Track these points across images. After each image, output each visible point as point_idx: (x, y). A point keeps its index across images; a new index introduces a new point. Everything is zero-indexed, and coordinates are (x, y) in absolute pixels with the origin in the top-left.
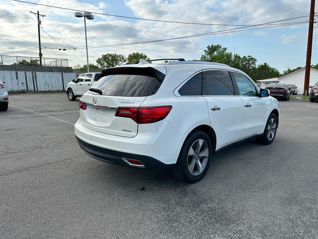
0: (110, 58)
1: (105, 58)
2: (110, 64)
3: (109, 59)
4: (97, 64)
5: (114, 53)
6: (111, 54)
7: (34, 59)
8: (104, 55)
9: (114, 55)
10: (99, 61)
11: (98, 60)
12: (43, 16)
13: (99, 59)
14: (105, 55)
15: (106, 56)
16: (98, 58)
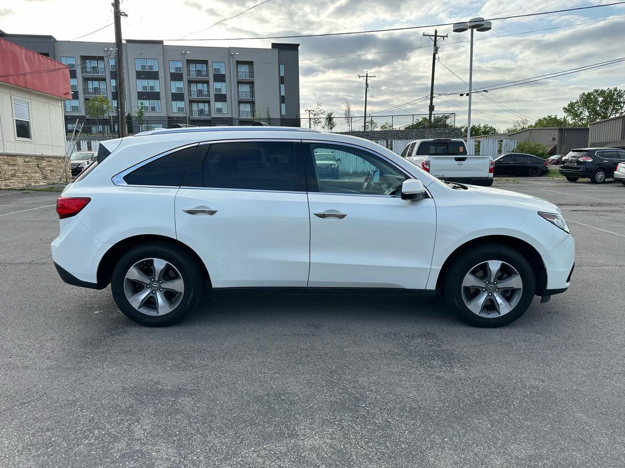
0: (600, 99)
1: (588, 100)
2: (597, 114)
3: (596, 101)
4: (566, 115)
5: (612, 88)
6: (605, 88)
7: (440, 116)
8: (586, 93)
9: (610, 91)
10: (570, 109)
11: (569, 105)
12: (444, 37)
13: (572, 105)
14: (588, 93)
15: (589, 95)
16: (569, 103)
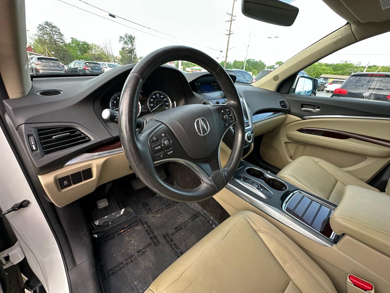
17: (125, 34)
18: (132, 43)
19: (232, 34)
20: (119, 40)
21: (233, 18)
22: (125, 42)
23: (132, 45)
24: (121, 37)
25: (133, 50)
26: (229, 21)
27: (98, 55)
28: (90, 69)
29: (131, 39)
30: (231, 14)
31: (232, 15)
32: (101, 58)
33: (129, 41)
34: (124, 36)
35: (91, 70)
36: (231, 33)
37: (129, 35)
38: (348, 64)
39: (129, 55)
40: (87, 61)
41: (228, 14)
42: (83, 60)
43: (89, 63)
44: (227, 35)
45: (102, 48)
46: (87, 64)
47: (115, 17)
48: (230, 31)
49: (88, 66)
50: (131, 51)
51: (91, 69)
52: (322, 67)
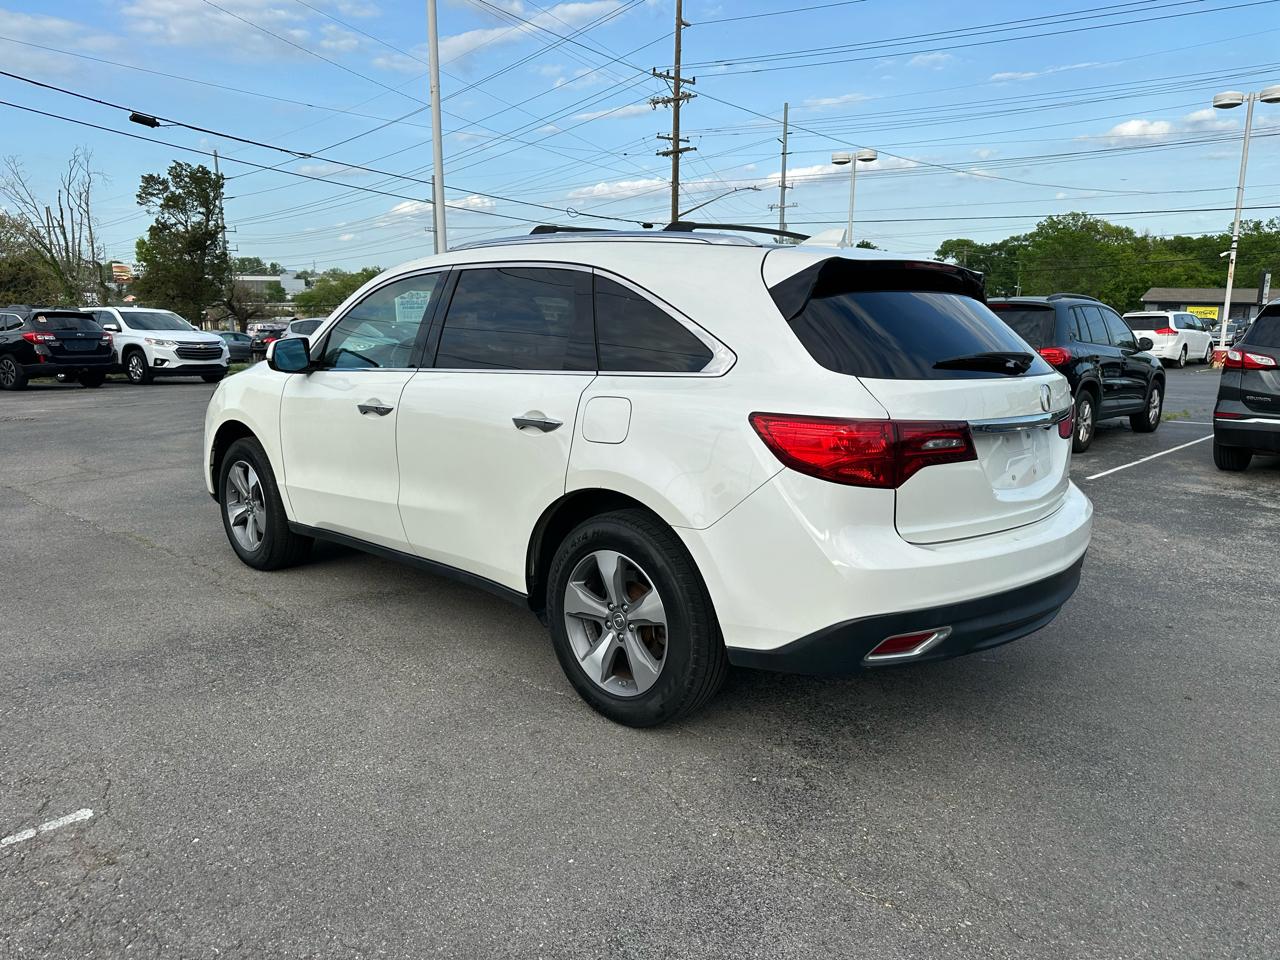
17: (174, 164)
18: (206, 202)
19: (687, 149)
20: (138, 191)
21: (685, 88)
22: (167, 199)
23: (208, 214)
24: (150, 180)
25: (212, 236)
26: (669, 101)
27: (10, 265)
28: (52, 338)
29: (204, 187)
30: (672, 74)
31: (677, 79)
32: (28, 281)
33: (190, 193)
34: (165, 175)
35: (57, 344)
36: (682, 145)
37: (195, 166)
38: (1268, 236)
39: (187, 258)
40: (40, 307)
41: (660, 75)
42: (23, 307)
43: (46, 315)
44: (666, 154)
45: (35, 234)
46: (42, 319)
47: (158, 125)
48: (676, 139)
49: (44, 330)
50: (204, 239)
51: (57, 340)
52: (1152, 258)
